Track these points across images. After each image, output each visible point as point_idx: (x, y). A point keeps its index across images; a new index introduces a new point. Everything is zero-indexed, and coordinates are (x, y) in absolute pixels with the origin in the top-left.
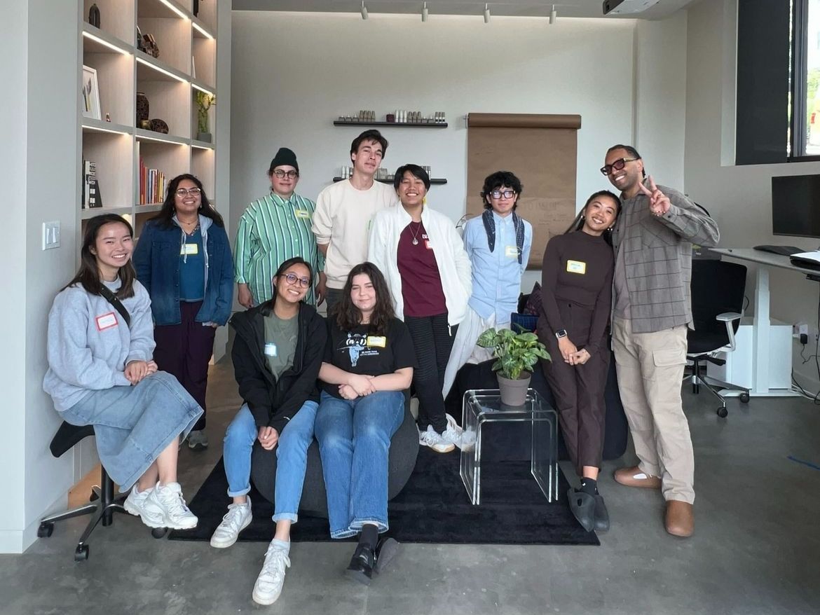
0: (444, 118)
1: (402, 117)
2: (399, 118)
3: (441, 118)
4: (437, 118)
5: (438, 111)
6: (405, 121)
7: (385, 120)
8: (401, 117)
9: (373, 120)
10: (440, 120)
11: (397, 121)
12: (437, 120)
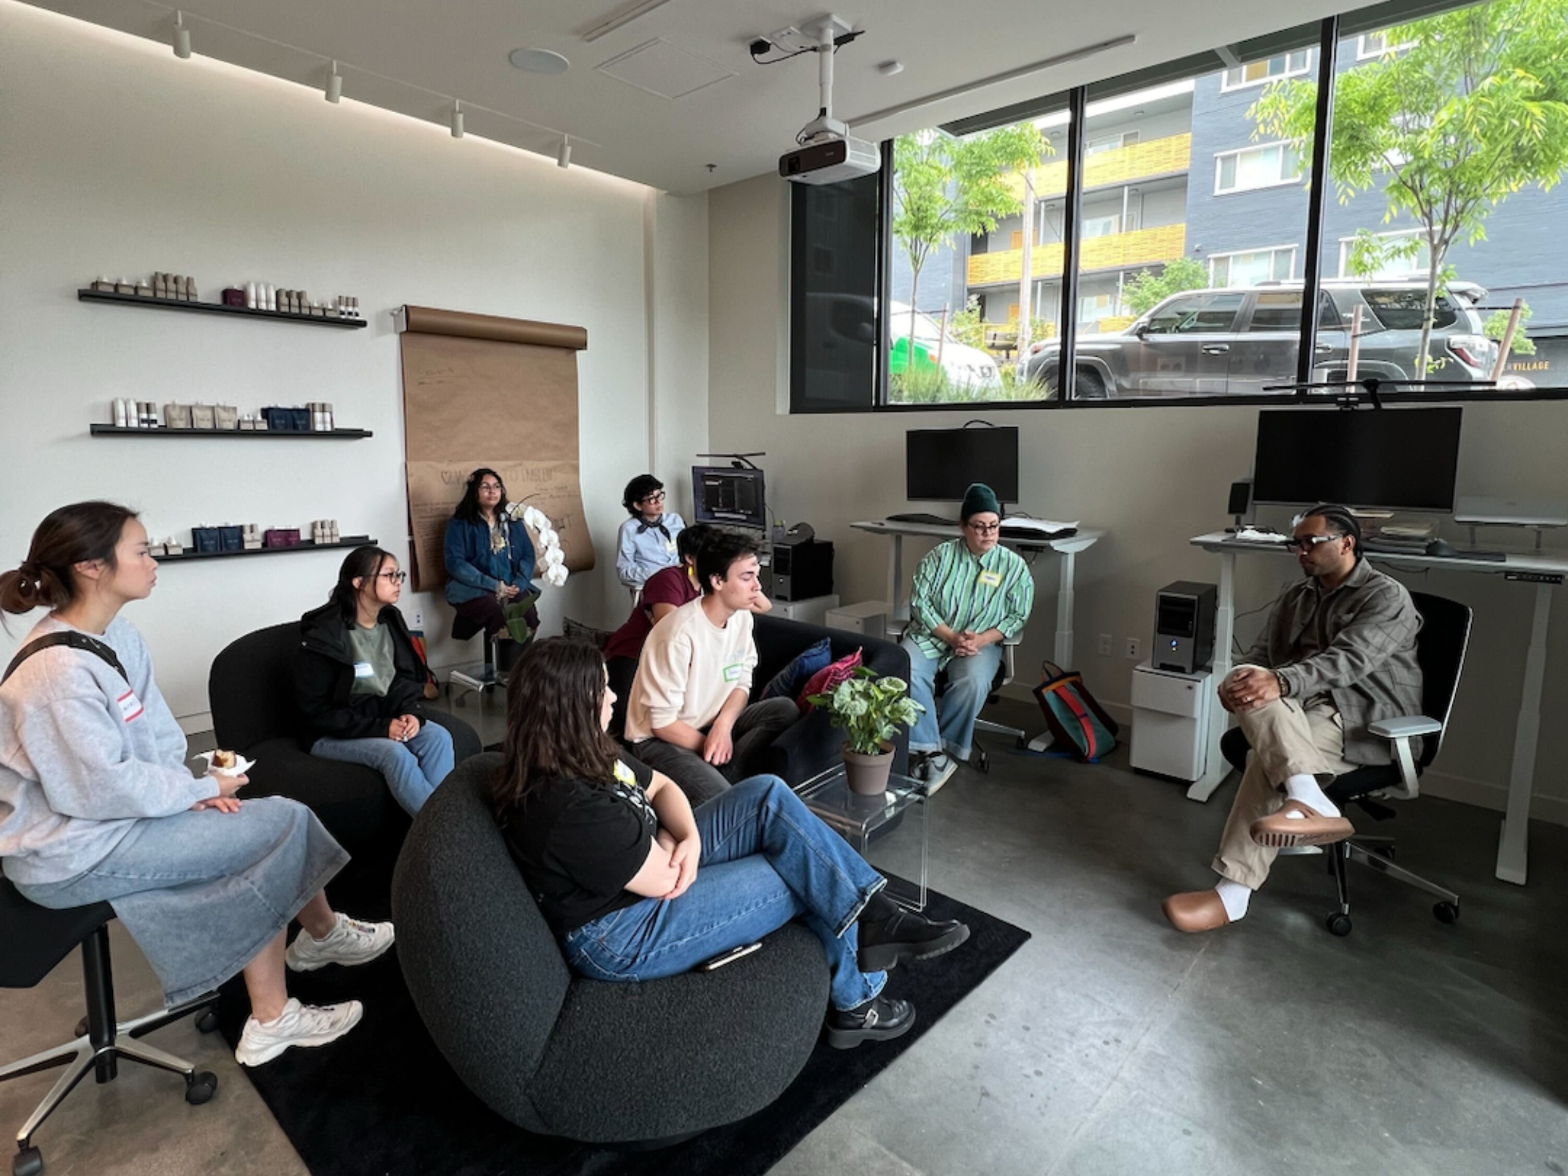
0: (356, 310)
1: (263, 297)
2: (257, 301)
3: (350, 309)
4: (343, 308)
5: (345, 295)
6: (273, 307)
7: (217, 300)
8: (261, 297)
9: (192, 299)
10: (350, 313)
11: (252, 305)
12: (343, 313)
